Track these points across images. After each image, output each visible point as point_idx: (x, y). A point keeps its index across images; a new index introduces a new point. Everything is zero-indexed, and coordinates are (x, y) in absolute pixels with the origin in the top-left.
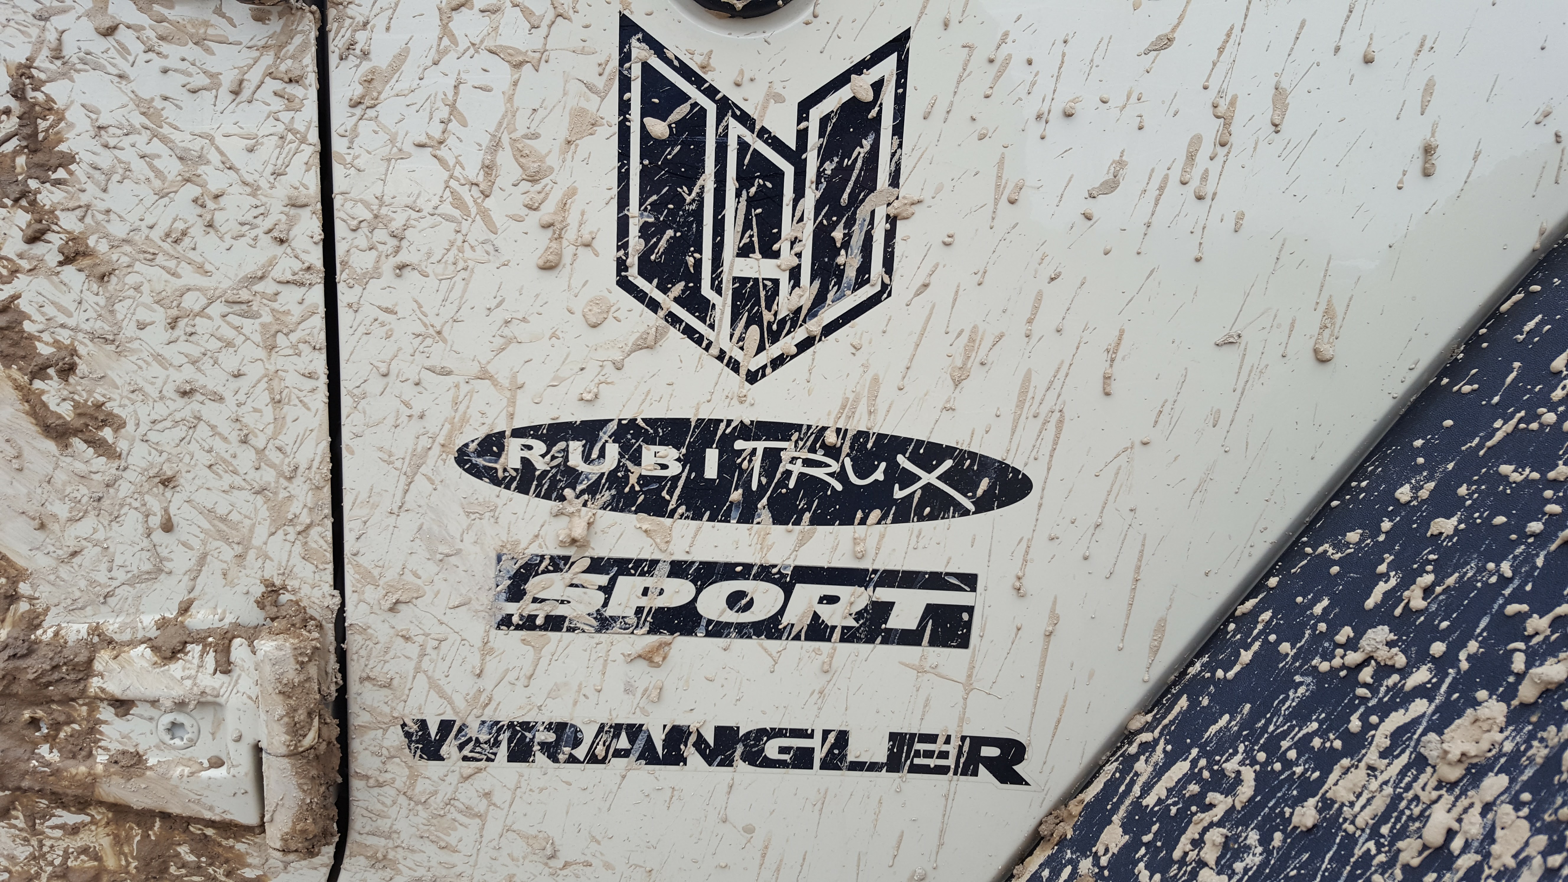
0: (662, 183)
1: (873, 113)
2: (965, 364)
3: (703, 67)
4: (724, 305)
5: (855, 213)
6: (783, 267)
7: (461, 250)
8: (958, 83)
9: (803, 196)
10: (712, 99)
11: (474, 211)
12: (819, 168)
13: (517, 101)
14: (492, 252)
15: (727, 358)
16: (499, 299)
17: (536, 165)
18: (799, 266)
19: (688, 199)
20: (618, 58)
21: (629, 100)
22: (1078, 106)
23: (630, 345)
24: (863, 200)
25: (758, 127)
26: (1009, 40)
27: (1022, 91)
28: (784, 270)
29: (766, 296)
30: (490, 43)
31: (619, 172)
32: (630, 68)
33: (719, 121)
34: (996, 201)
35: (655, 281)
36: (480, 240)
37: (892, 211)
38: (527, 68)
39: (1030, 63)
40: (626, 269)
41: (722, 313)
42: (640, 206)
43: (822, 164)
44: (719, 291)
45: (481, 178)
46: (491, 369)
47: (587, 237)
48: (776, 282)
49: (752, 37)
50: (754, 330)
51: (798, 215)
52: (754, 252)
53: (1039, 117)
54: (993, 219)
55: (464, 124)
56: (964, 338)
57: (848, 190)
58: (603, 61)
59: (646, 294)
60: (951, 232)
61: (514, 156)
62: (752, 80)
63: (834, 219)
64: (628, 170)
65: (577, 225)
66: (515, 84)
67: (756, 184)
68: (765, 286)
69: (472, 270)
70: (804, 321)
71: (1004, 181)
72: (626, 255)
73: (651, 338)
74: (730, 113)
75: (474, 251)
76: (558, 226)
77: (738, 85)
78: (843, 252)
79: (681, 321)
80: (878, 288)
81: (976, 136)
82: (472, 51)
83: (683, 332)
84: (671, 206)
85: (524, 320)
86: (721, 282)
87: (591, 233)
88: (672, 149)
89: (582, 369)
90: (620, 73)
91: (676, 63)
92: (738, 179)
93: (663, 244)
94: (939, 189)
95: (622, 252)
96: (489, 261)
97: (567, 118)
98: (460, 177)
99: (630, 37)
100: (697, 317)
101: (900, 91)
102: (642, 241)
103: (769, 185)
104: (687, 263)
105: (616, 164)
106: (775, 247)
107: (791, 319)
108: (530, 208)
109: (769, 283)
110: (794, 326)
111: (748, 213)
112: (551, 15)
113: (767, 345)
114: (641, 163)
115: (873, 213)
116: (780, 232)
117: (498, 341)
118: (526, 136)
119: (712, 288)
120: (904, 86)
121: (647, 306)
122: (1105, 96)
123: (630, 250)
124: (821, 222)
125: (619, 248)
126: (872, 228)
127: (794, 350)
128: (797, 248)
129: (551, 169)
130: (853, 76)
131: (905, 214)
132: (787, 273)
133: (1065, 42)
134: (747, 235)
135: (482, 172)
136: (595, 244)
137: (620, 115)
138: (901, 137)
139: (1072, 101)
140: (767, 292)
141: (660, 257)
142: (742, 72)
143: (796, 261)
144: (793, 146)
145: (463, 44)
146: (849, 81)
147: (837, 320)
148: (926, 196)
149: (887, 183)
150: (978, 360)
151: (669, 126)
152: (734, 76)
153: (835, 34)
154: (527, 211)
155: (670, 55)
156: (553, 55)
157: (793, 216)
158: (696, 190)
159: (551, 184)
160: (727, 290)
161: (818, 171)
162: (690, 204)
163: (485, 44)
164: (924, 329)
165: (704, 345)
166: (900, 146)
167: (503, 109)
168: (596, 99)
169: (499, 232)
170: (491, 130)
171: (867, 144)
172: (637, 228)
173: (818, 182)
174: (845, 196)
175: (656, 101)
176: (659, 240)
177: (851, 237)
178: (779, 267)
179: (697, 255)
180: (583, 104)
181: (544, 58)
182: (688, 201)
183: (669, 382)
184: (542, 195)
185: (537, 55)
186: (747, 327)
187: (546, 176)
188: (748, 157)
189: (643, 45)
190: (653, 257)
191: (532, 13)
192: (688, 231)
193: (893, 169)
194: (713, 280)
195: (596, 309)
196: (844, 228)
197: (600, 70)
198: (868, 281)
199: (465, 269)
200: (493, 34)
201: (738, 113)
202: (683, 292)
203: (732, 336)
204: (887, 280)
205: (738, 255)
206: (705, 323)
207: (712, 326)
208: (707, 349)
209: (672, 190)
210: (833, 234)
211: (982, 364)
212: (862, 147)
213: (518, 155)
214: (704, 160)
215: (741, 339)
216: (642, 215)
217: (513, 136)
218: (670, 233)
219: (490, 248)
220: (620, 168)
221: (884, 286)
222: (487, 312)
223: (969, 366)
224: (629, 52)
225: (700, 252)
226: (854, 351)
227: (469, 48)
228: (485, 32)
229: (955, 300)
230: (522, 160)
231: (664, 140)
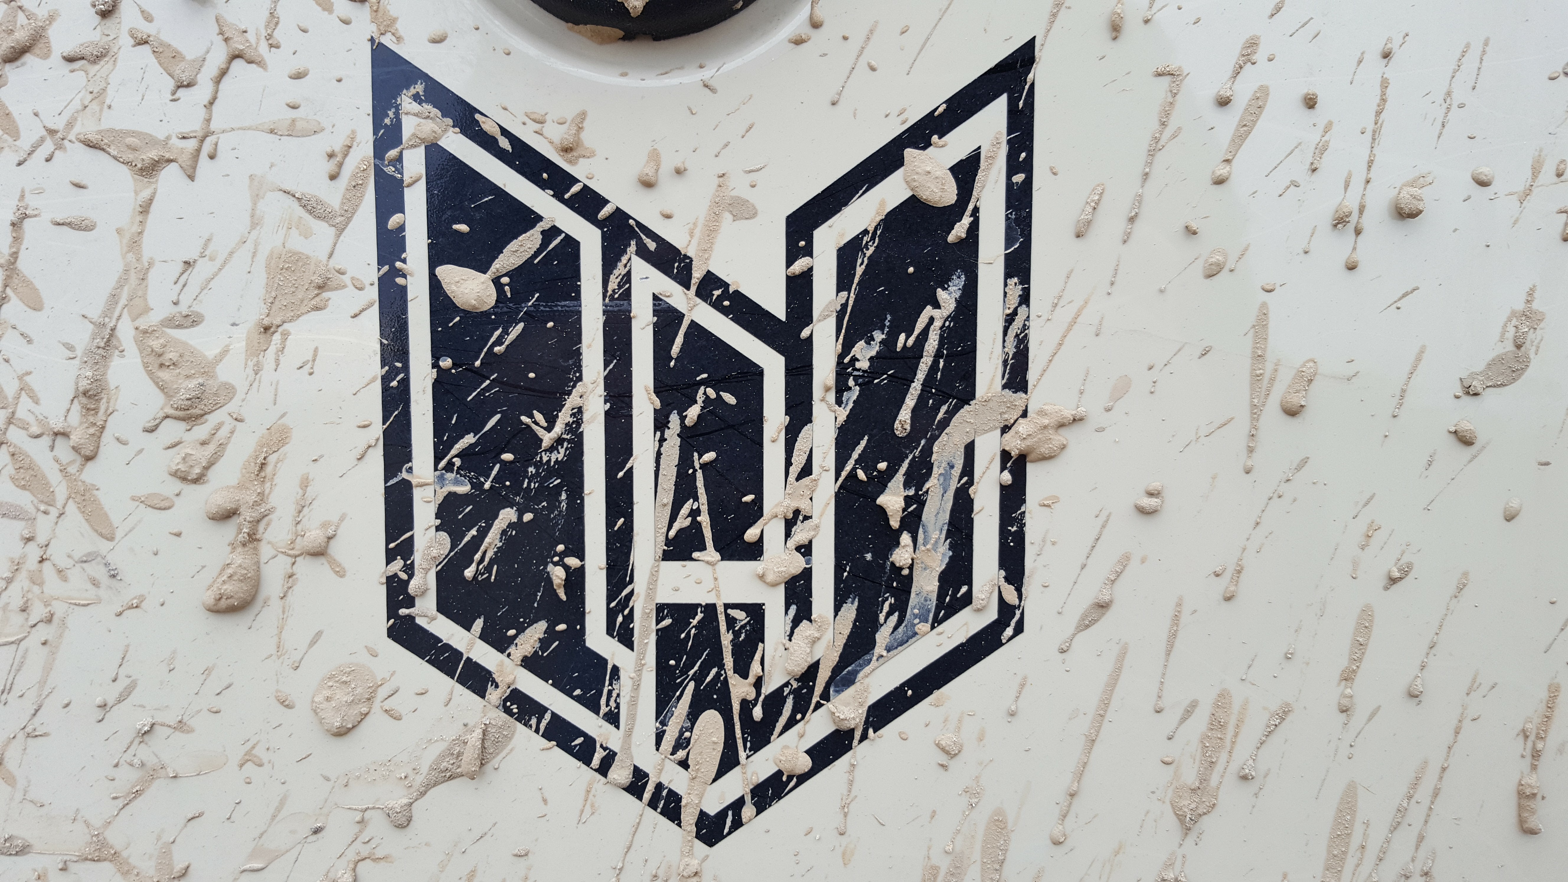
0: (484, 408)
1: (960, 230)
2: (1204, 779)
3: (566, 150)
4: (640, 668)
5: (928, 452)
6: (770, 578)
7: (36, 580)
8: (1152, 153)
9: (808, 419)
10: (592, 217)
11: (61, 492)
12: (841, 357)
13: (149, 247)
14: (105, 580)
15: (650, 788)
16: (123, 683)
17: (192, 384)
18: (807, 574)
19: (547, 438)
20: (370, 138)
21: (402, 228)
22: (1424, 193)
23: (425, 770)
24: (945, 423)
25: (697, 275)
26: (1260, 56)
27: (1297, 168)
28: (774, 585)
29: (734, 643)
30: (87, 127)
31: (386, 389)
32: (400, 159)
33: (609, 266)
34: (1255, 412)
35: (479, 624)
36: (77, 555)
37: (1014, 444)
38: (170, 175)
39: (1310, 103)
40: (410, 602)
41: (637, 687)
42: (438, 459)
43: (847, 346)
44: (626, 637)
45: (75, 417)
46: (115, 838)
47: (314, 536)
48: (756, 612)
49: (673, 80)
50: (711, 720)
51: (799, 461)
52: (703, 548)
53: (1340, 221)
54: (1251, 450)
55: (36, 304)
56: (1199, 723)
57: (910, 402)
58: (338, 148)
59: (458, 654)
60: (1155, 485)
61: (146, 365)
62: (679, 172)
63: (882, 466)
64: (405, 383)
65: (292, 509)
66: (145, 209)
67: (700, 397)
68: (731, 622)
69: (63, 621)
70: (825, 696)
71: (1269, 367)
72: (409, 569)
73: (470, 754)
74: (633, 248)
75: (65, 579)
76: (247, 514)
77: (648, 184)
78: (905, 538)
79: (539, 710)
80: (992, 615)
81: (1198, 269)
82: (48, 146)
83: (547, 736)
84: (508, 457)
85: (181, 726)
86: (630, 618)
87: (325, 525)
88: (506, 332)
89: (317, 831)
90: (379, 173)
91: (504, 143)
92: (659, 389)
93: (493, 540)
94: (1121, 390)
95: (398, 565)
96: (98, 601)
97: (260, 277)
98: (31, 419)
99: (398, 93)
100: (578, 699)
101: (1019, 178)
102: (444, 537)
103: (729, 399)
104: (549, 581)
105: (376, 370)
106: (751, 534)
107: (796, 692)
108: (184, 479)
109: (740, 615)
110: (802, 707)
111: (685, 462)
112: (218, 57)
113: (742, 755)
114: (435, 365)
115: (970, 449)
116: (759, 500)
117: (127, 777)
118: (170, 322)
119: (610, 631)
120: (1027, 167)
121: (462, 681)
122: (1485, 171)
123: (418, 557)
124: (852, 475)
125: (390, 557)
126: (971, 482)
127: (805, 763)
128: (800, 535)
129: (229, 390)
130: (910, 153)
131: (1044, 450)
132: (781, 591)
133: (1386, 55)
134: (685, 510)
135: (76, 406)
136: (336, 549)
137: (381, 262)
138: (1025, 278)
139: (1412, 184)
140: (737, 634)
141: (488, 569)
142: (655, 157)
143: (798, 564)
144: (779, 311)
145: (31, 132)
146: (899, 163)
147: (900, 690)
148: (1092, 406)
149: (999, 382)
150: (1234, 767)
151: (496, 281)
152: (639, 166)
153: (863, 62)
154: (177, 485)
155: (489, 127)
156: (225, 142)
157: (788, 463)
158: (564, 417)
159: (229, 423)
160: (645, 634)
161: (840, 363)
162: (552, 449)
163: (77, 129)
164: (1105, 703)
165: (596, 762)
166: (1025, 299)
167: (120, 267)
168: (323, 231)
169: (119, 534)
170: (95, 313)
171: (948, 298)
172: (432, 509)
173: (841, 388)
174: (905, 415)
175: (463, 228)
176: (483, 533)
177: (922, 504)
178: (762, 577)
179: (572, 562)
180: (297, 243)
181: (207, 147)
182: (545, 444)
183: (520, 849)
184: (211, 448)
185: (192, 144)
186: (693, 715)
187: (217, 406)
188: (679, 340)
189: (428, 107)
190: (469, 573)
191: (176, 56)
192: (551, 507)
193: (1011, 349)
194: (611, 615)
195: (342, 696)
196: (907, 485)
197: (331, 166)
198: (968, 599)
199: (49, 620)
200: (94, 106)
201: (652, 245)
202: (544, 643)
203: (659, 737)
204: (1011, 595)
205: (667, 556)
206: (596, 710)
207: (613, 718)
208: (604, 769)
209: (510, 420)
210: (881, 500)
211: (1245, 778)
212: (937, 306)
213: (154, 362)
214: (578, 353)
215: (681, 743)
216: (441, 479)
217: (143, 323)
218: (507, 515)
219: (98, 571)
220: (385, 380)
221: (1006, 611)
222: (99, 714)
223: (1214, 780)
224: (397, 126)
225: (580, 554)
226: (943, 759)
227: (42, 140)
228: (77, 104)
229: (1173, 636)
230: (164, 375)
231: (486, 314)
